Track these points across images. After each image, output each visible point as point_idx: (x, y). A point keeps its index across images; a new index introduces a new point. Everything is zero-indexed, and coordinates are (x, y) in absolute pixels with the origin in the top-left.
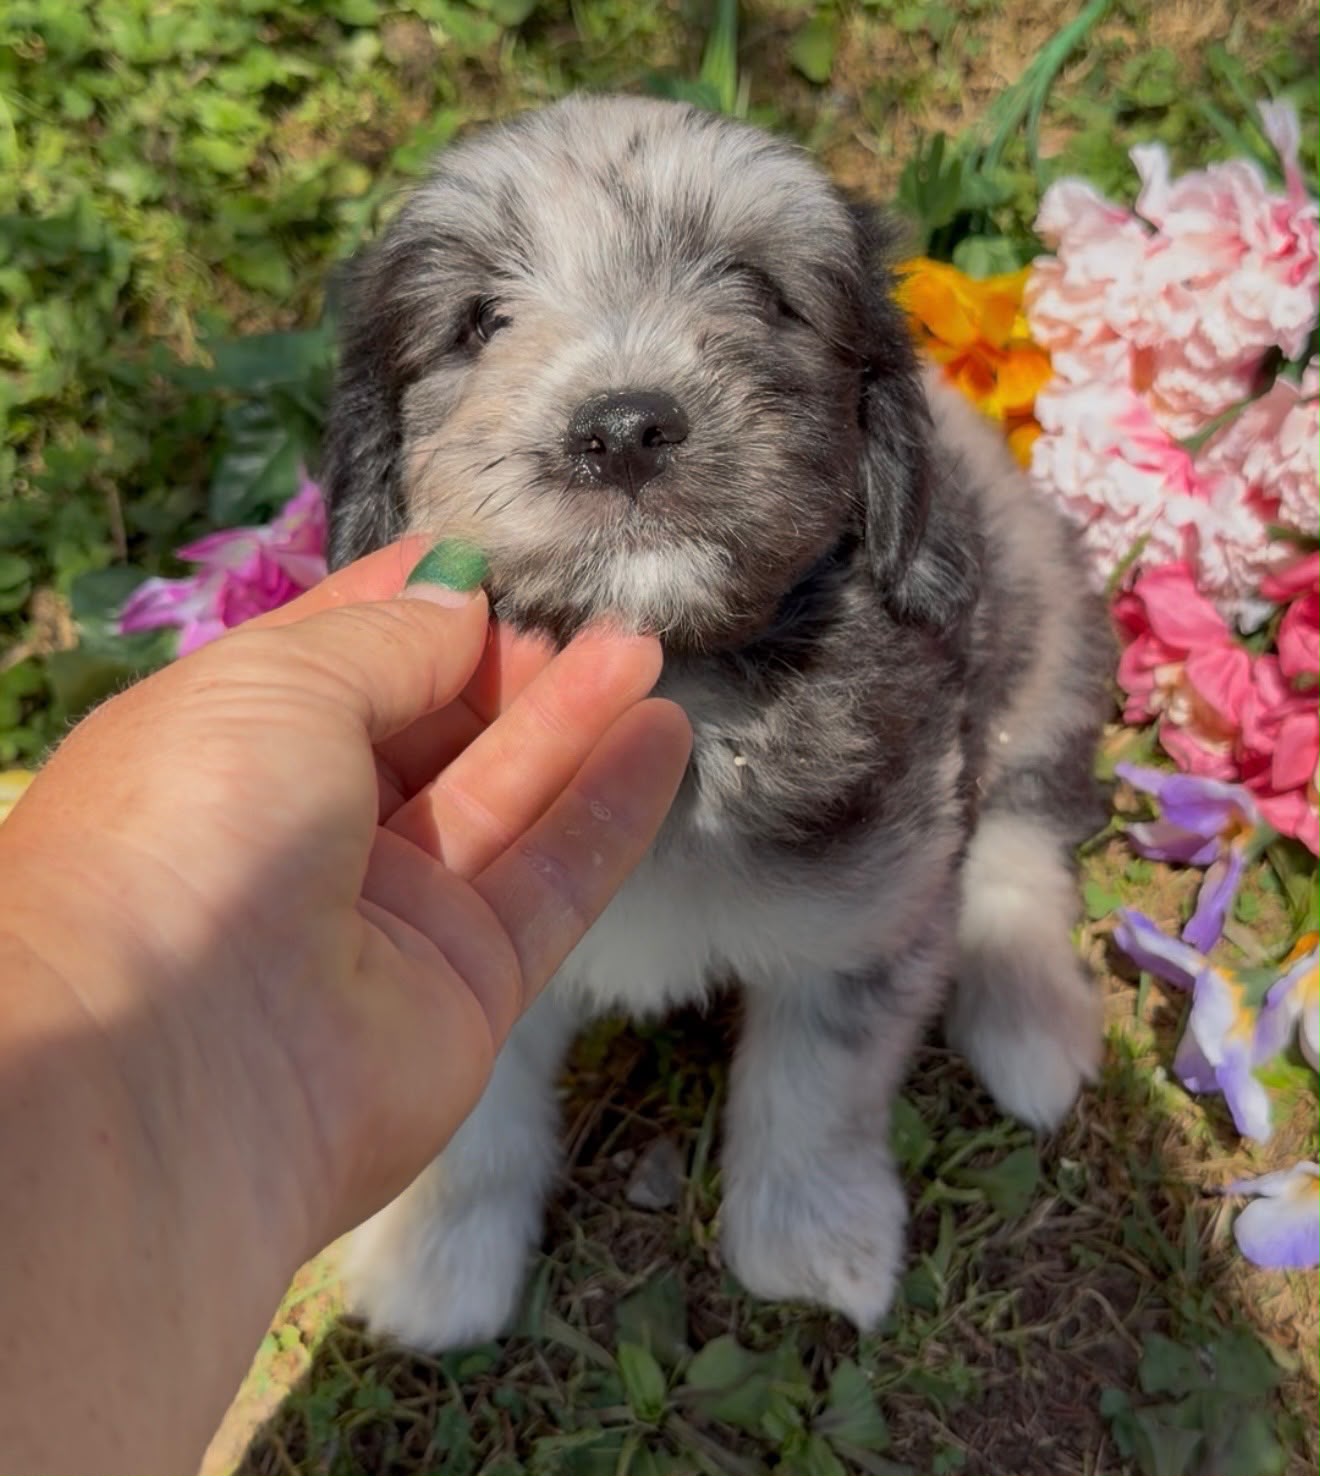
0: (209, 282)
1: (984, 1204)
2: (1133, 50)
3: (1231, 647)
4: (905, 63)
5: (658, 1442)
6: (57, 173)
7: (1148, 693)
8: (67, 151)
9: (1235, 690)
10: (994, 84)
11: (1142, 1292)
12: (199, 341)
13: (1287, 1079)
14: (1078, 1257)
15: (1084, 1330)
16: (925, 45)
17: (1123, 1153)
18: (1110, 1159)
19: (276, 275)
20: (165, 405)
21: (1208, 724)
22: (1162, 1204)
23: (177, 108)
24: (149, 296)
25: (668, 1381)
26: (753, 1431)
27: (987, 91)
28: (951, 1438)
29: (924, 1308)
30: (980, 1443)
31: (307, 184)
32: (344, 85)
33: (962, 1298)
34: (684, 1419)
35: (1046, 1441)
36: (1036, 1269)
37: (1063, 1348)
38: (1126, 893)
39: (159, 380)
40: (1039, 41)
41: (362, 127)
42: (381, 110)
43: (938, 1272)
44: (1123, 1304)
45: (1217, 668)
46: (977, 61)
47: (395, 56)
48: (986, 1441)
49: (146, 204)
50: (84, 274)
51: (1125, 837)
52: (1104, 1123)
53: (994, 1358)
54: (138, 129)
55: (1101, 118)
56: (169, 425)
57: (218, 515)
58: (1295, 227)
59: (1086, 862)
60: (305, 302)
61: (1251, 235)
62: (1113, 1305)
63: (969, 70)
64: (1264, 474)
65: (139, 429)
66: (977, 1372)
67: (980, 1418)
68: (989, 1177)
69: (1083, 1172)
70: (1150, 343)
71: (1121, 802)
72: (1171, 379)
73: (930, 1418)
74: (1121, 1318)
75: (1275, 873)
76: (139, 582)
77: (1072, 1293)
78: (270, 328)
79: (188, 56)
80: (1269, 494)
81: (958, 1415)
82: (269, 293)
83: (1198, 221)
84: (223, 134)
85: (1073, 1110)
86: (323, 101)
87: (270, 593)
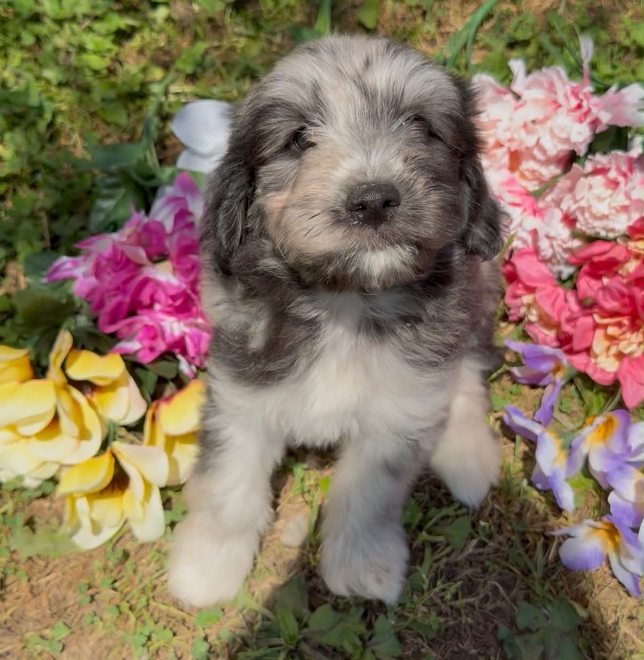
0: (90, 121)
1: (445, 543)
2: (515, 14)
3: (555, 286)
4: (410, 20)
5: (295, 654)
6: (19, 71)
7: (519, 307)
8: (23, 60)
9: (557, 306)
10: (452, 30)
11: (518, 582)
12: (84, 148)
13: (583, 484)
14: (488, 567)
15: (491, 600)
16: (420, 12)
17: (509, 518)
18: (502, 521)
19: (121, 118)
20: (69, 177)
21: (546, 322)
22: (527, 542)
23: (75, 40)
24: (61, 127)
25: (299, 626)
26: (339, 649)
27: (448, 33)
28: (430, 650)
29: (418, 590)
30: (443, 653)
31: (134, 75)
32: (152, 30)
33: (435, 586)
34: (307, 643)
35: (473, 652)
36: (468, 572)
37: (481, 608)
38: (510, 399)
39: (65, 165)
40: (472, 10)
41: (160, 49)
42: (169, 41)
43: (424, 574)
44: (508, 588)
45: (548, 296)
46: (443, 19)
47: (175, 16)
48: (446, 652)
49: (60, 85)
50: (32, 117)
51: (509, 373)
52: (500, 504)
53: (449, 614)
54: (57, 50)
55: (499, 46)
56: (71, 186)
57: (92, 227)
58: (581, 96)
59: (492, 385)
60: (134, 130)
61: (561, 99)
62: (504, 589)
63: (439, 24)
64: (569, 207)
65: (56, 188)
66: (442, 620)
67: (444, 641)
68: (448, 530)
69: (490, 527)
70: (517, 149)
71: (508, 357)
72: (527, 165)
73: (420, 641)
74: (508, 595)
75: (577, 389)
76: (56, 258)
77: (485, 583)
78: (118, 141)
79: (80, 16)
80: (572, 217)
81: (433, 640)
82: (117, 125)
83: (538, 94)
84: (95, 52)
85: (486, 499)
86: (143, 37)
87: (117, 263)
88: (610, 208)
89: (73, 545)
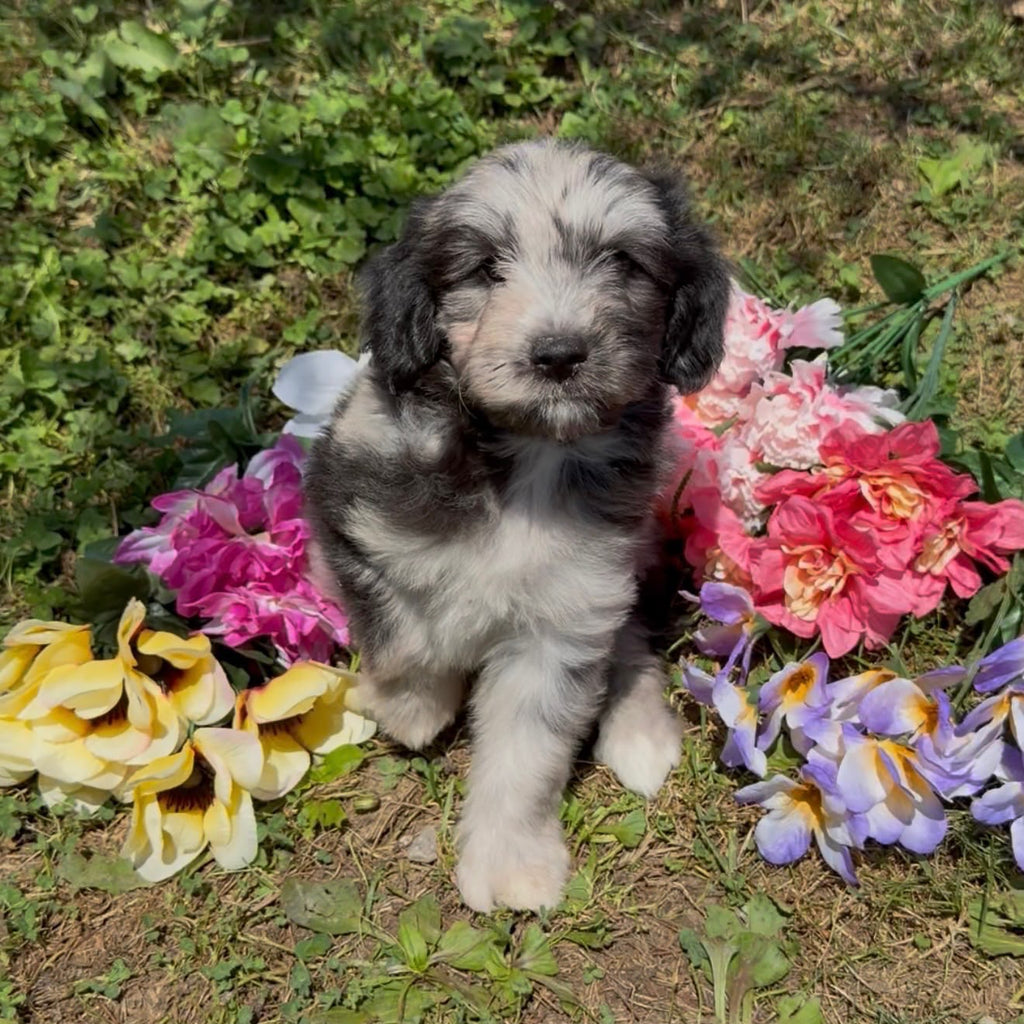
1: (616, 842)
5: (423, 984)
11: (708, 886)
15: (674, 908)
18: (687, 812)
21: (737, 580)
25: (429, 950)
31: (232, 349)
32: (255, 299)
43: (588, 877)
45: (737, 545)
47: (284, 284)
49: (136, 361)
50: (99, 396)
53: (620, 923)
54: (134, 323)
62: (690, 892)
68: (618, 828)
69: (670, 819)
72: (706, 400)
74: (696, 900)
77: (666, 886)
79: (163, 284)
80: (759, 453)
81: (598, 952)
82: (208, 404)
84: (183, 324)
86: (242, 308)
87: (203, 528)
88: (799, 430)
89: (138, 878)
